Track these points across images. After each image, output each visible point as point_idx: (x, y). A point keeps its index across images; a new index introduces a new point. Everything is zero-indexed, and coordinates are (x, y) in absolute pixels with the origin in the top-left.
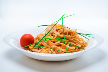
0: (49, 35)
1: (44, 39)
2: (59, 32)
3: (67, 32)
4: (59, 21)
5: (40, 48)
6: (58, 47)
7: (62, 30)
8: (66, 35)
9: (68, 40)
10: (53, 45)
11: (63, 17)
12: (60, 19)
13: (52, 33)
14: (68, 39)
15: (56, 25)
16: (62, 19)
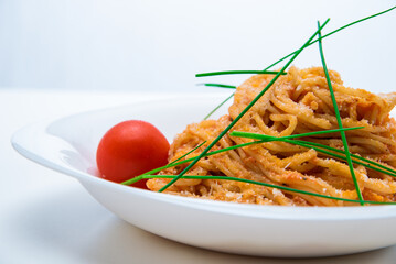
0: (253, 122)
1: (223, 141)
2: (308, 103)
3: (348, 105)
4: (297, 53)
5: (203, 190)
6: (311, 178)
7: (324, 93)
8: (348, 120)
9: (355, 148)
10: (282, 170)
11: (319, 33)
12: (307, 44)
13: (268, 112)
14: (357, 140)
15: (283, 73)
16: (320, 40)
